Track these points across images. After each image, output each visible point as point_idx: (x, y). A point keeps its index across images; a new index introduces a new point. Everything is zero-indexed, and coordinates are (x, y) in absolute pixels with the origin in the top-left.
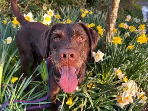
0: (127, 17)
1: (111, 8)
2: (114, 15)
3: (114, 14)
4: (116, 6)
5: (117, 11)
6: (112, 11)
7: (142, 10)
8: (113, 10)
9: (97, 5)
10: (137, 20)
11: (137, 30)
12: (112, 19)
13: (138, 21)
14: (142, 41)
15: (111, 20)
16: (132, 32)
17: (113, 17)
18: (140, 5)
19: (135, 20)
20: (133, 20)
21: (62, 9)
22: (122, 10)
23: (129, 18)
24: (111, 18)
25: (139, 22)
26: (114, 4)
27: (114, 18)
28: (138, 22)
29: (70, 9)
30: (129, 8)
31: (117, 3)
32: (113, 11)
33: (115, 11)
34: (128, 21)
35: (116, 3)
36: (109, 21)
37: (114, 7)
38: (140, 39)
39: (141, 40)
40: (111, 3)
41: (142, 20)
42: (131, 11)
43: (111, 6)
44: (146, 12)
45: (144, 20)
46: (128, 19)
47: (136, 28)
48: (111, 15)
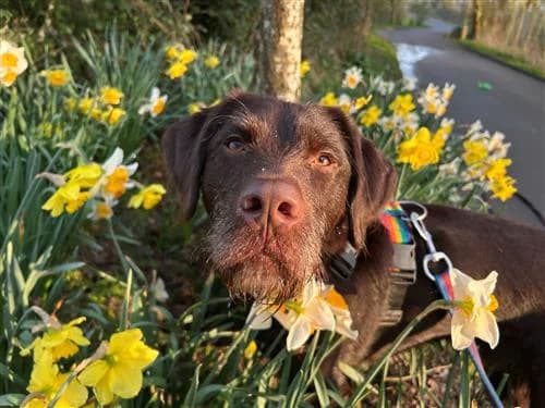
0: (348, 72)
1: (272, 26)
2: (290, 58)
3: (286, 55)
4: (290, 19)
5: (297, 41)
6: (279, 41)
7: (399, 58)
8: (280, 35)
9: (240, 38)
10: (383, 86)
11: (385, 119)
12: (281, 74)
13: (387, 88)
14: (419, 157)
15: (278, 77)
16: (368, 125)
17: (285, 64)
18: (390, 42)
19: (378, 85)
20: (368, 83)
21: (87, 49)
22: (332, 56)
23: (354, 76)
24: (278, 68)
25: (391, 90)
26: (283, 10)
27: (291, 69)
28: (387, 92)
29: (122, 47)
30: (354, 51)
31: (294, 7)
32: (283, 41)
33: (290, 40)
34: (353, 87)
35: (289, 6)
36: (269, 83)
37: (283, 22)
38: (413, 151)
39: (416, 154)
40: (270, 6)
41: (401, 85)
42: (362, 59)
43: (270, 19)
44: (411, 64)
45: (407, 82)
46: (352, 81)
47: (380, 112)
48: (277, 59)
